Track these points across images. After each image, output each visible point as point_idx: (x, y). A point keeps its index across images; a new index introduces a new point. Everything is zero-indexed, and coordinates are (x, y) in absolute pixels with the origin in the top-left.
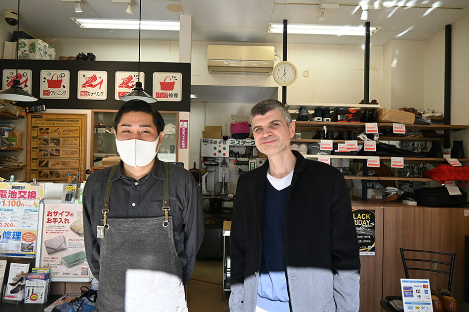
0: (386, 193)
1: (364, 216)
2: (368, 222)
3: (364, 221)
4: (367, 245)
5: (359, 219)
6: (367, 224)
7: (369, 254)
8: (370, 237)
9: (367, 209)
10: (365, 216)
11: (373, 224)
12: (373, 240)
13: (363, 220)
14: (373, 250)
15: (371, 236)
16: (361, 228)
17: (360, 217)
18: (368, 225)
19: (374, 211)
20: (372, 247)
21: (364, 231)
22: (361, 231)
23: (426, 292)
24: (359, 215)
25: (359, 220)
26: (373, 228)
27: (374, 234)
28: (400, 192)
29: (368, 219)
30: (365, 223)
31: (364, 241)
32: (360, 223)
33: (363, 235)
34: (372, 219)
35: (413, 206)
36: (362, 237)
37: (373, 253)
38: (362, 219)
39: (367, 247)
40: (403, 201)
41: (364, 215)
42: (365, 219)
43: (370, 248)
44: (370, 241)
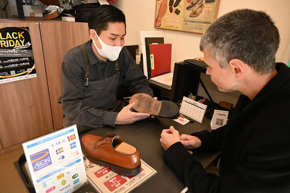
0: (46, 11)
1: (15, 36)
2: (23, 43)
3: (17, 41)
4: (26, 68)
5: (9, 39)
6: (21, 44)
7: (30, 76)
8: (27, 59)
9: (17, 26)
10: (17, 35)
11: (29, 44)
12: (32, 61)
13: (15, 40)
14: (34, 72)
15: (29, 58)
16: (14, 50)
17: (10, 37)
18: (23, 45)
19: (28, 28)
20: (32, 69)
21: (19, 53)
22: (15, 53)
23: (73, 146)
24: (8, 34)
25: (10, 41)
26: (30, 48)
27: (32, 55)
28: (60, 9)
29: (22, 39)
30: (19, 44)
31: (21, 64)
32: (12, 44)
33: (19, 58)
34: (27, 38)
35: (72, 22)
36: (17, 60)
37: (35, 75)
38: (13, 39)
39: (26, 70)
40: (62, 17)
41: (14, 34)
42: (18, 39)
43: (30, 70)
44: (28, 63)
